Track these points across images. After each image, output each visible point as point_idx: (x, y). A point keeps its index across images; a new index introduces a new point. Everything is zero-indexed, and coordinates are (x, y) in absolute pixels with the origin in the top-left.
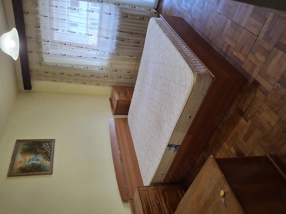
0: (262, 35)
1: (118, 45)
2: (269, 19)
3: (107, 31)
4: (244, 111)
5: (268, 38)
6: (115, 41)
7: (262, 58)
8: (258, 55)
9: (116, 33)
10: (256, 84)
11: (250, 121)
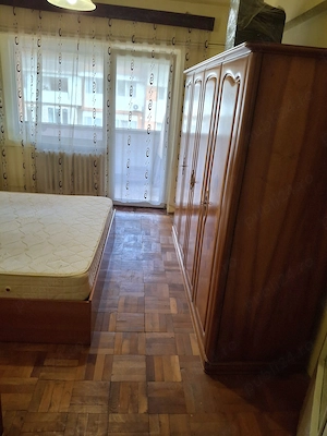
0: (148, 336)
1: (51, 156)
2: (167, 335)
3: (71, 139)
4: (45, 364)
5: (149, 343)
6: (57, 151)
7: (125, 349)
8: (126, 343)
9: (69, 152)
10: (92, 359)
11: (36, 379)
